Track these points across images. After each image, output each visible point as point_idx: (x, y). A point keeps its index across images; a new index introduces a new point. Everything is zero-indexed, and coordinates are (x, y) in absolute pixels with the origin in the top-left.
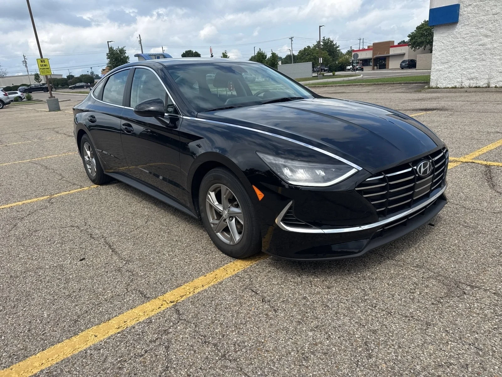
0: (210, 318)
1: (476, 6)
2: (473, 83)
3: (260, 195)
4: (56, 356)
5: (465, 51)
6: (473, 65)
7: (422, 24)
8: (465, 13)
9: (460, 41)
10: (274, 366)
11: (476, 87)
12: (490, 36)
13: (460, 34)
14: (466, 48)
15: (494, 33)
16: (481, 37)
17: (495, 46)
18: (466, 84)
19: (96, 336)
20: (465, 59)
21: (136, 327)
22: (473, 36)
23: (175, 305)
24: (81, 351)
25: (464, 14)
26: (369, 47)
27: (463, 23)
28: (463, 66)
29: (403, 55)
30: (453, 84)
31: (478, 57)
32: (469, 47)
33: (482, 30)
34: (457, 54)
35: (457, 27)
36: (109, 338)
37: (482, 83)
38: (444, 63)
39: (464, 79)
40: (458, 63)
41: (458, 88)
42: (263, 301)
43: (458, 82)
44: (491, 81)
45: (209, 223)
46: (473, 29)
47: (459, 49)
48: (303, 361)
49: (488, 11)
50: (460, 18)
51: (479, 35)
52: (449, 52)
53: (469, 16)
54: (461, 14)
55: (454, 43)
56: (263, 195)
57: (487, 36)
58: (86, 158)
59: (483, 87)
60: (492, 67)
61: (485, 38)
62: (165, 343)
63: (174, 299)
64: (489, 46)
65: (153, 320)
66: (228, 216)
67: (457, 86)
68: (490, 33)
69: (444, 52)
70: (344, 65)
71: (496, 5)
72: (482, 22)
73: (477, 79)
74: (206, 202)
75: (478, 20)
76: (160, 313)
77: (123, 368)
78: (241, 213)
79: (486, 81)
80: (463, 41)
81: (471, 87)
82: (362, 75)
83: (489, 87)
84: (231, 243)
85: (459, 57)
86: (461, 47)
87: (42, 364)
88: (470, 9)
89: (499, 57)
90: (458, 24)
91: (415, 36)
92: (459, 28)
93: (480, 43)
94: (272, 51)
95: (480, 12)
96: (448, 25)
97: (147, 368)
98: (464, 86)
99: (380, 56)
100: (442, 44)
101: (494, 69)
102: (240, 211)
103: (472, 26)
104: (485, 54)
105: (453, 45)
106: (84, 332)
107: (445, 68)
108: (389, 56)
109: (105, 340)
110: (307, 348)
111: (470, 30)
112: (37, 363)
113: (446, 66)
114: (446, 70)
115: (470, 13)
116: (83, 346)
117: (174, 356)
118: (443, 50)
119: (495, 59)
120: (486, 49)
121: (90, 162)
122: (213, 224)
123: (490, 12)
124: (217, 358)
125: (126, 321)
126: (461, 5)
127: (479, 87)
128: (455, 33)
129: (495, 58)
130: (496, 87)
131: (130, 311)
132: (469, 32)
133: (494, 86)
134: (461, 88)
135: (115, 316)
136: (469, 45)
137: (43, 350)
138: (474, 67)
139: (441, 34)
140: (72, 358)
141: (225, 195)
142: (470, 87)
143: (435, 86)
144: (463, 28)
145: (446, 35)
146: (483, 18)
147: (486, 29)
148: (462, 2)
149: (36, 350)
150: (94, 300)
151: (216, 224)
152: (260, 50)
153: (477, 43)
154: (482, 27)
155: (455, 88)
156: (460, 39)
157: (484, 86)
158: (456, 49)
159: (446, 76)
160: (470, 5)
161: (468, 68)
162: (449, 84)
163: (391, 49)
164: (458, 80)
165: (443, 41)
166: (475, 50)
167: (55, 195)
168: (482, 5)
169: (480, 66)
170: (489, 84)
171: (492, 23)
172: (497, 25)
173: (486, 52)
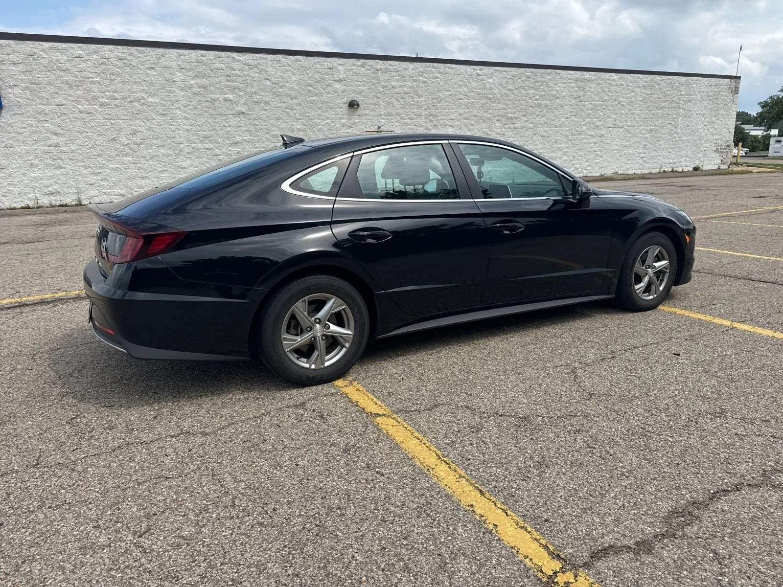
1: (27, 88)
2: (56, 200)
5: (27, 152)
6: (48, 174)
8: (10, 96)
9: (14, 137)
11: (62, 206)
12: (61, 134)
13: (12, 127)
14: (28, 148)
15: (66, 130)
16: (48, 135)
17: (73, 148)
18: (45, 201)
20: (32, 165)
22: (35, 132)
27: (12, 111)
28: (32, 175)
30: (22, 202)
31: (52, 163)
32: (33, 147)
33: (47, 125)
34: (15, 156)
35: (3, 115)
37: (70, 200)
39: (39, 195)
40: (22, 171)
41: (33, 208)
43: (29, 199)
44: (83, 197)
46: (31, 121)
47: (17, 149)
49: (47, 99)
50: (4, 102)
51: (44, 131)
53: (19, 102)
55: (4, 139)
57: (56, 134)
59: (73, 206)
60: (77, 177)
61: (55, 137)
64: (64, 148)
67: (31, 205)
68: (60, 131)
72: (42, 113)
73: (59, 193)
75: (37, 111)
79: (75, 197)
80: (20, 138)
81: (55, 206)
83: (80, 205)
85: (21, 161)
86: (19, 146)
88: (17, 91)
89: (82, 164)
90: (3, 112)
92: (7, 117)
93: (49, 142)
95: (36, 99)
98: (42, 204)
103: (28, 117)
104: (61, 159)
111: (27, 122)
114: (3, 181)
115: (19, 98)
119: (78, 166)
120: (61, 152)
123: (52, 101)
127: (66, 205)
129: (77, 164)
132: (26, 126)
133: (87, 202)
134: (38, 208)
136: (33, 144)
138: (50, 177)
142: (52, 206)
144: (13, 117)
146: (43, 108)
147: (53, 124)
153: (44, 142)
154: (45, 121)
155: (28, 207)
156: (13, 134)
157: (74, 203)
158: (11, 149)
159: (6, 189)
160: (16, 85)
161: (42, 179)
162: (15, 202)
164: (30, 196)
166: (45, 152)
168: (36, 88)
169: (59, 176)
170: (79, 200)
171: (59, 117)
172: (67, 120)
173: (62, 157)
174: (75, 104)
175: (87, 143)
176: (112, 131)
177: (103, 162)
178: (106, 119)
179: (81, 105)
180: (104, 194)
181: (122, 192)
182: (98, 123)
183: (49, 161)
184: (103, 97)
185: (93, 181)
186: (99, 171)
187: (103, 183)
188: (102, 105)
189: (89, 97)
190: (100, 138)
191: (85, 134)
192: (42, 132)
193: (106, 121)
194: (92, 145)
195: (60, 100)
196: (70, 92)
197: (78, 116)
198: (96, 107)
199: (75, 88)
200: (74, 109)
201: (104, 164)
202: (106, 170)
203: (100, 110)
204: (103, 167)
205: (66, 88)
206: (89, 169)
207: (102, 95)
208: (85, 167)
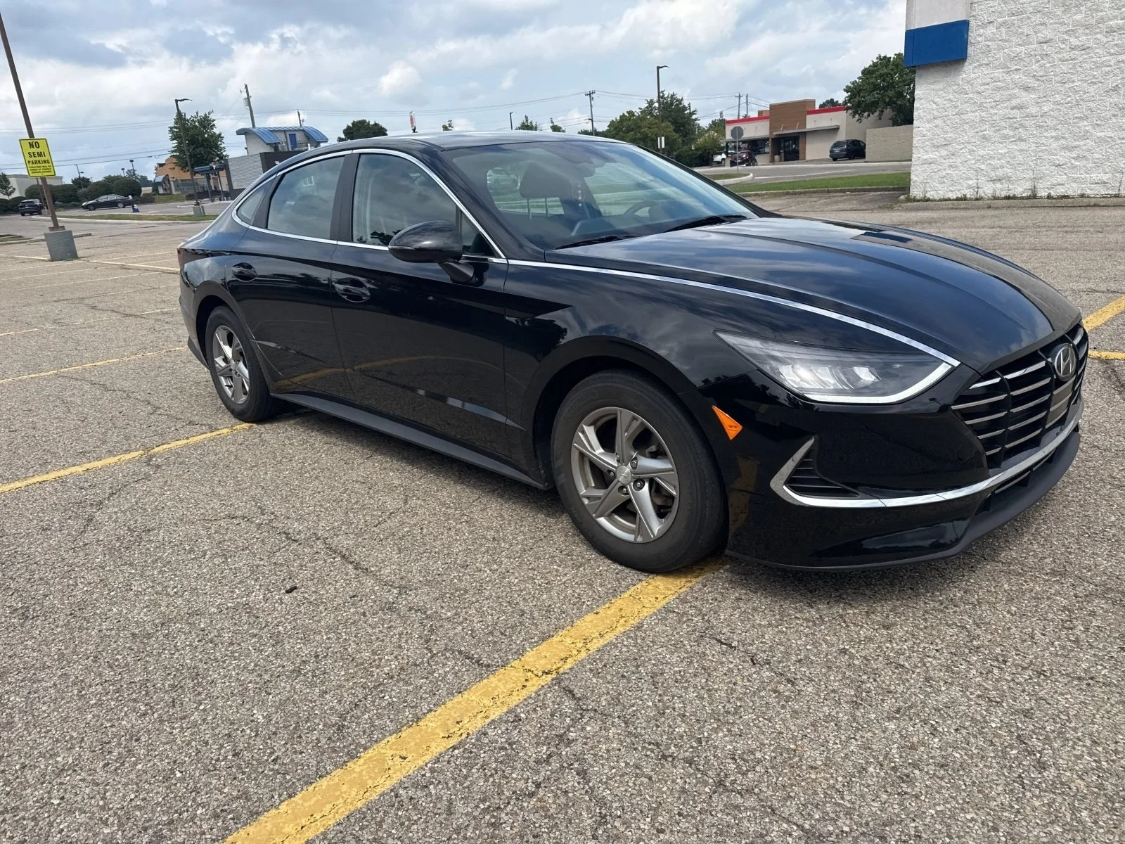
0: (650, 704)
1: (1004, 24)
2: (1002, 189)
3: (732, 427)
4: (329, 807)
5: (983, 120)
6: (1001, 151)
7: (875, 65)
8: (979, 39)
9: (971, 98)
10: (842, 798)
11: (1008, 198)
12: (1034, 89)
13: (972, 84)
14: (984, 114)
15: (1043, 81)
16: (1016, 91)
17: (1046, 109)
18: (987, 190)
19: (405, 758)
20: (984, 137)
21: (491, 733)
22: (999, 89)
23: (558, 681)
24: (383, 794)
25: (979, 42)
26: (760, 113)
27: (978, 61)
28: (980, 153)
29: (835, 130)
30: (959, 190)
31: (1011, 133)
32: (992, 111)
33: (1018, 77)
34: (966, 127)
35: (965, 68)
36: (437, 760)
37: (1020, 189)
38: (938, 146)
39: (982, 180)
40: (970, 147)
41: (971, 199)
42: (754, 664)
43: (969, 187)
44: (1039, 185)
45: (579, 497)
46: (999, 74)
47: (970, 116)
48: (902, 785)
49: (1028, 35)
50: (970, 50)
51: (1011, 86)
52: (949, 122)
53: (988, 46)
54: (973, 41)
55: (958, 104)
56: (740, 428)
57: (1027, 89)
58: (220, 361)
59: (1022, 198)
60: (1040, 154)
61: (1024, 94)
62: (572, 764)
63: (550, 666)
64: (1033, 110)
65: (523, 715)
66: (633, 478)
67: (968, 196)
68: (1033, 83)
69: (938, 122)
70: (709, 153)
71: (1044, 24)
72: (1016, 58)
73: (1008, 179)
74: (573, 448)
75: (1009, 55)
76: (530, 698)
77: (502, 824)
78: (673, 470)
79: (1028, 185)
80: (977, 98)
81: (998, 198)
82: (751, 175)
83: (1034, 196)
84: (639, 539)
85: (971, 133)
86: (974, 112)
87: (302, 827)
88: (990, 30)
89: (1054, 133)
90: (966, 64)
91: (860, 90)
92: (969, 71)
93: (1014, 103)
94: (552, 122)
95: (1012, 38)
96: (946, 66)
97: (557, 821)
98: (983, 195)
99: (786, 132)
100: (934, 106)
101: (1044, 159)
102: (669, 466)
103: (996, 68)
104: (1024, 127)
105: (956, 107)
106: (370, 751)
107: (941, 157)
108: (805, 133)
109: (429, 765)
110: (896, 756)
111: (992, 76)
112: (291, 825)
113: (944, 153)
114: (944, 161)
115: (990, 40)
116: (382, 781)
117: (609, 792)
118: (935, 118)
119: (1046, 137)
120: (1027, 116)
121: (231, 370)
122: (588, 498)
123: (1034, 38)
124: (707, 790)
125: (459, 719)
126: (972, 24)
127: (1014, 197)
128: (961, 82)
129: (1045, 134)
130: (1049, 197)
131: (459, 698)
132: (989, 80)
133: (1044, 194)
134: (977, 199)
135: (430, 711)
136: (992, 107)
137: (290, 796)
138: (1003, 155)
139: (930, 84)
140: (369, 809)
141: (626, 431)
142: (995, 198)
143: (922, 196)
144: (976, 70)
145: (941, 86)
146: (1018, 51)
147: (1026, 74)
148: (973, 16)
149: (273, 797)
150: (362, 678)
151: (599, 498)
152: (527, 121)
153: (1008, 103)
154: (1017, 70)
155: (964, 199)
156: (971, 95)
157: (1024, 195)
158: (963, 117)
159: (944, 173)
160: (991, 22)
161: (991, 158)
162: (951, 191)
163: (809, 117)
164: (970, 182)
165: (935, 100)
166: (1005, 118)
167: (156, 449)
168: (1016, 22)
169: (1016, 153)
170: (1034, 190)
171: (1038, 61)
172: (1048, 65)
173: (1027, 123)
174: (1067, 37)
175: (1069, 99)
176: (1115, 75)
177: (1087, 128)
178: (1112, 54)
179: (1077, 37)
180: (1075, 180)
181: (1105, 177)
182: (1095, 63)
183: (1008, 132)
184: (1116, 17)
185: (1062, 161)
186: (1077, 143)
187: (1077, 163)
188: (1111, 31)
189: (1093, 21)
190: (1092, 89)
191: (1071, 85)
192: (1008, 89)
193: (1110, 58)
194: (1077, 101)
195: (1046, 33)
196: (1065, 19)
197: (1066, 56)
198: (1099, 36)
199: (1074, 10)
200: (1064, 46)
201: (1087, 131)
202: (1088, 141)
203: (1105, 40)
204: (1085, 136)
205: (1059, 13)
206: (1062, 141)
207: (1116, 13)
208: (1057, 138)
